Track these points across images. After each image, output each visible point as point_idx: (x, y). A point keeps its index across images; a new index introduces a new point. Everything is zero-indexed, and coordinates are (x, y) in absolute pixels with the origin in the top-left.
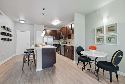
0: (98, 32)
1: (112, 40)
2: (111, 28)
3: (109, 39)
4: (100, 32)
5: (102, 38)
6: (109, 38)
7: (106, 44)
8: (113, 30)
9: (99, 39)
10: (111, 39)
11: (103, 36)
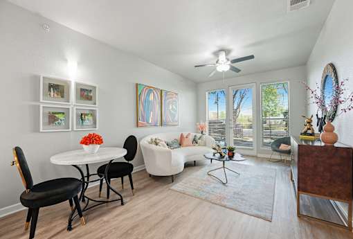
0: (52, 93)
1: (88, 119)
2: (86, 93)
3: (82, 117)
4: (58, 95)
5: (63, 113)
6: (82, 114)
7: (75, 129)
8: (89, 98)
9: (57, 116)
10: (86, 117)
11: (68, 109)
